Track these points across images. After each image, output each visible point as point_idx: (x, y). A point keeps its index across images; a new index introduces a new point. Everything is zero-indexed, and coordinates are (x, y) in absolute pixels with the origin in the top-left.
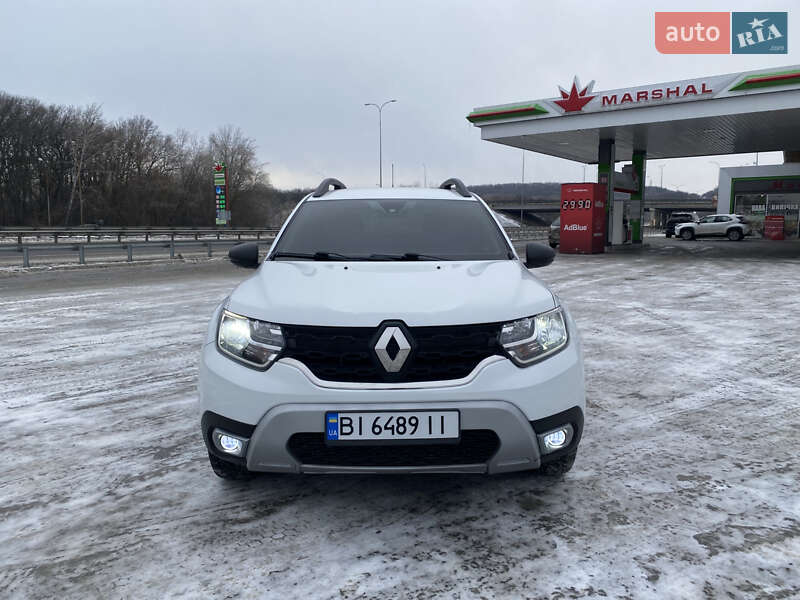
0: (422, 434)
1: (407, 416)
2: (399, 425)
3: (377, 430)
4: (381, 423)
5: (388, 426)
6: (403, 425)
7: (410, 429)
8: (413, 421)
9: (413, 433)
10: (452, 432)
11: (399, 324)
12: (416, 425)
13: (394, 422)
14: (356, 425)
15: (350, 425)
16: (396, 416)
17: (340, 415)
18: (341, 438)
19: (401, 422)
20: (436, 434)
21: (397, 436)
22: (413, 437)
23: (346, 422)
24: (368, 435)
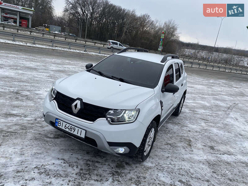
0: (75, 133)
1: (73, 127)
2: (71, 129)
3: (66, 128)
4: (67, 126)
5: (68, 128)
6: (72, 129)
7: (73, 131)
8: (74, 129)
9: (73, 132)
10: (83, 136)
11: (81, 100)
12: (75, 130)
13: (69, 127)
14: (61, 124)
15: (60, 124)
16: (71, 126)
17: (59, 120)
18: (58, 126)
19: (71, 128)
20: (79, 135)
21: (69, 131)
22: (73, 133)
23: (60, 122)
24: (63, 128)
